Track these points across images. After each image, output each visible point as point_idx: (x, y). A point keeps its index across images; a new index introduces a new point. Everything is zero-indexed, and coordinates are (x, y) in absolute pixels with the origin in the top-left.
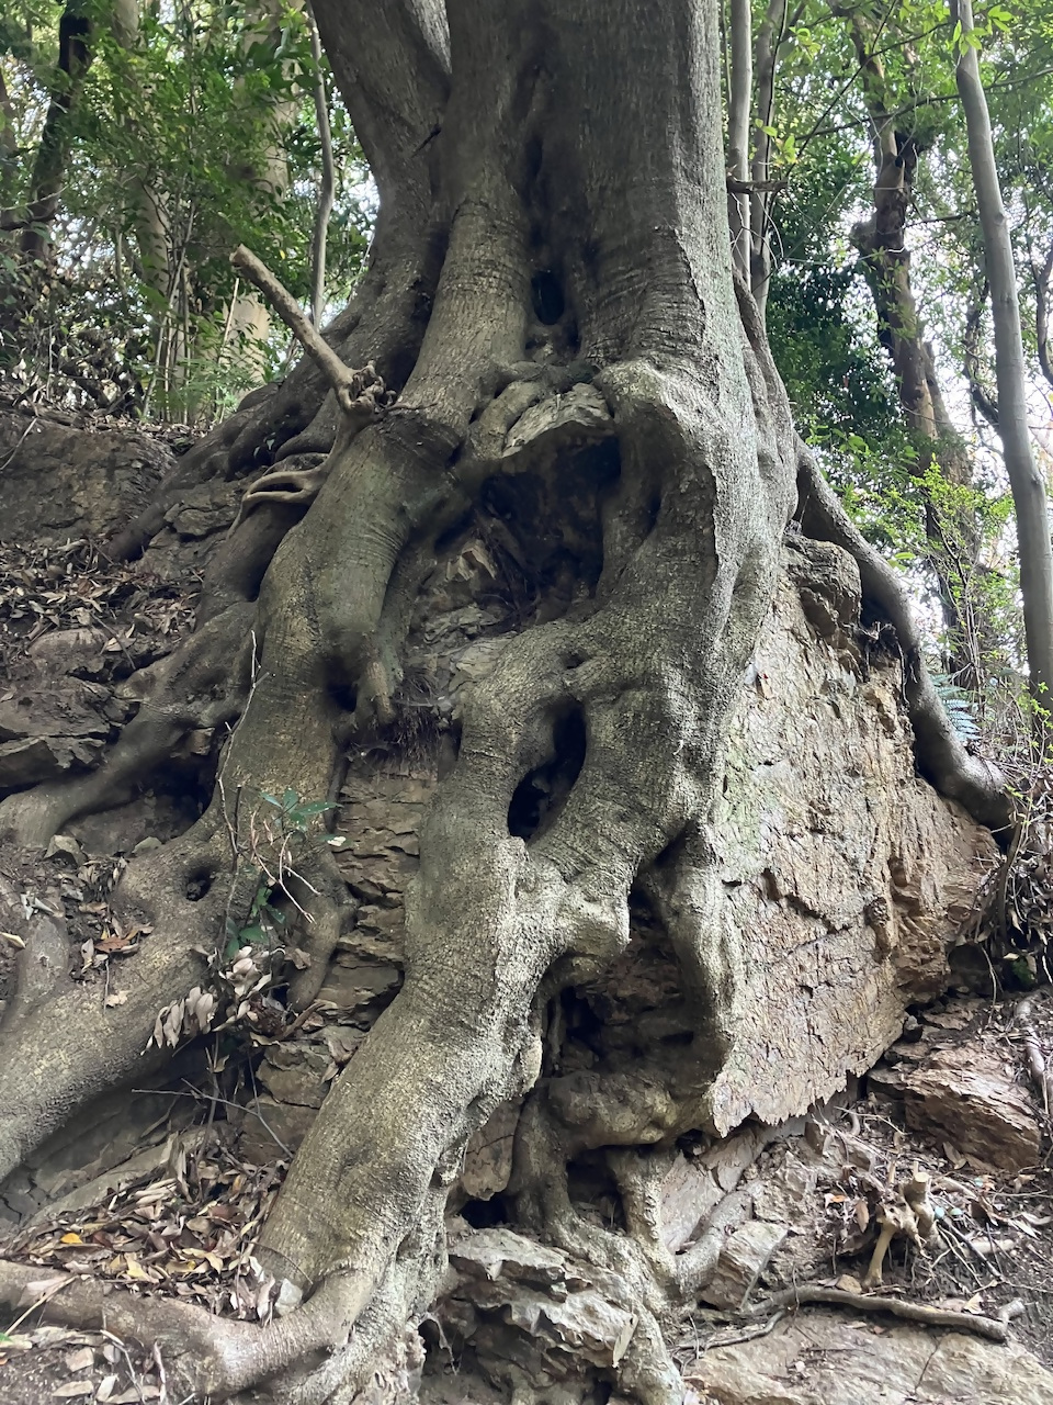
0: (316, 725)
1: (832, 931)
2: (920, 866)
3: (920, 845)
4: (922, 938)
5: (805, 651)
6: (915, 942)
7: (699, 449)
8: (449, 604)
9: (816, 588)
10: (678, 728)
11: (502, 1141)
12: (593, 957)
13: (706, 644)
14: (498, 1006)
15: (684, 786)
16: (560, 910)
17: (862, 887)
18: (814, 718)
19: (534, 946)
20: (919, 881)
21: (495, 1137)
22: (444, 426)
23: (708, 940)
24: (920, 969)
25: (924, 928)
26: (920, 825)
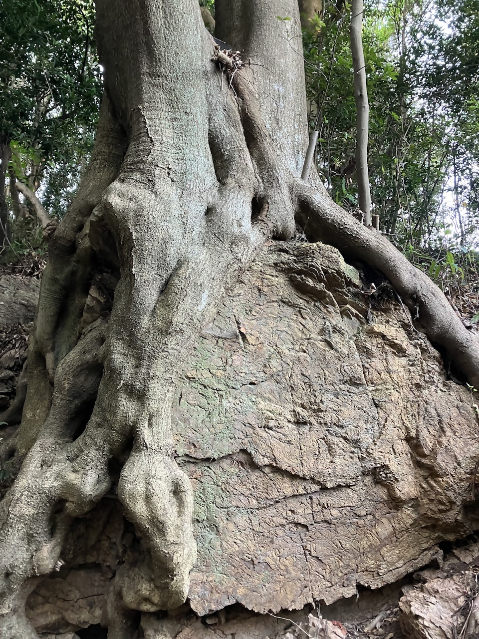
0: (42, 384)
1: (324, 489)
2: (439, 443)
3: (442, 428)
4: (438, 493)
5: (300, 311)
6: (433, 496)
7: (125, 219)
8: (90, 319)
9: (300, 272)
10: (120, 374)
11: (95, 597)
12: (73, 502)
13: (136, 324)
14: (11, 526)
15: (127, 407)
16: (58, 477)
17: (362, 459)
18: (305, 352)
19: (35, 496)
20: (436, 454)
21: (90, 594)
22: (61, 237)
23: (133, 496)
24: (438, 516)
25: (441, 487)
26: (441, 413)
